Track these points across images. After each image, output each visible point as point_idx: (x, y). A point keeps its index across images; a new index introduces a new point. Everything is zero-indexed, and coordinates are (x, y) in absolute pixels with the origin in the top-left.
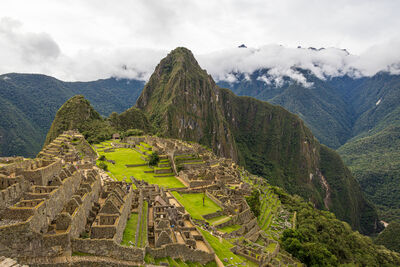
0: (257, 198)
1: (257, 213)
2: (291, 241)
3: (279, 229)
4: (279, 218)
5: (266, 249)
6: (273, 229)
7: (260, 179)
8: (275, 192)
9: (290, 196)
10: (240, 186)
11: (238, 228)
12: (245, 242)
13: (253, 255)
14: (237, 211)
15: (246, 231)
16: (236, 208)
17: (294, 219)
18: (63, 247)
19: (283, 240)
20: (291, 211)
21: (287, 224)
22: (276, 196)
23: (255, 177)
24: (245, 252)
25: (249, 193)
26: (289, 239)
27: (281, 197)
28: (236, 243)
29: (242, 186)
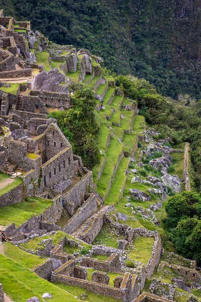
0: (87, 115)
1: (90, 159)
2: (191, 226)
3: (151, 197)
4: (147, 167)
5: (131, 257)
6: (135, 198)
7: (81, 55)
8: (128, 92)
9: (169, 101)
10: (32, 81)
11: (43, 207)
12: (67, 244)
13: (99, 278)
14: (34, 157)
15: (67, 213)
16: (30, 149)
17: (185, 164)
19: (168, 224)
20: (175, 143)
21: (168, 180)
22: (130, 103)
23: (65, 52)
24: (77, 273)
25: (62, 99)
26: (184, 221)
27: (144, 105)
28: (44, 253)
29: (40, 81)
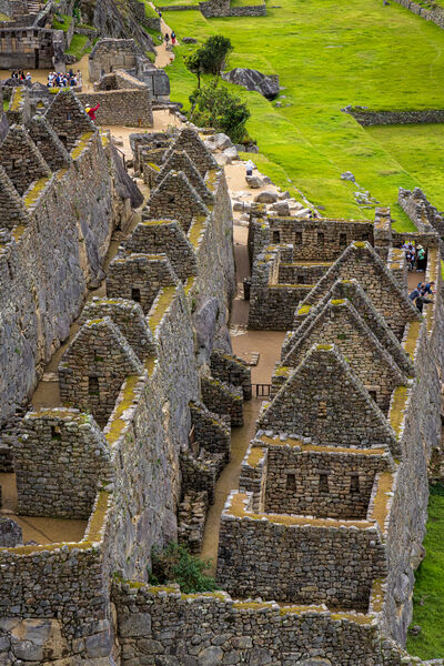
18: (73, 629)
